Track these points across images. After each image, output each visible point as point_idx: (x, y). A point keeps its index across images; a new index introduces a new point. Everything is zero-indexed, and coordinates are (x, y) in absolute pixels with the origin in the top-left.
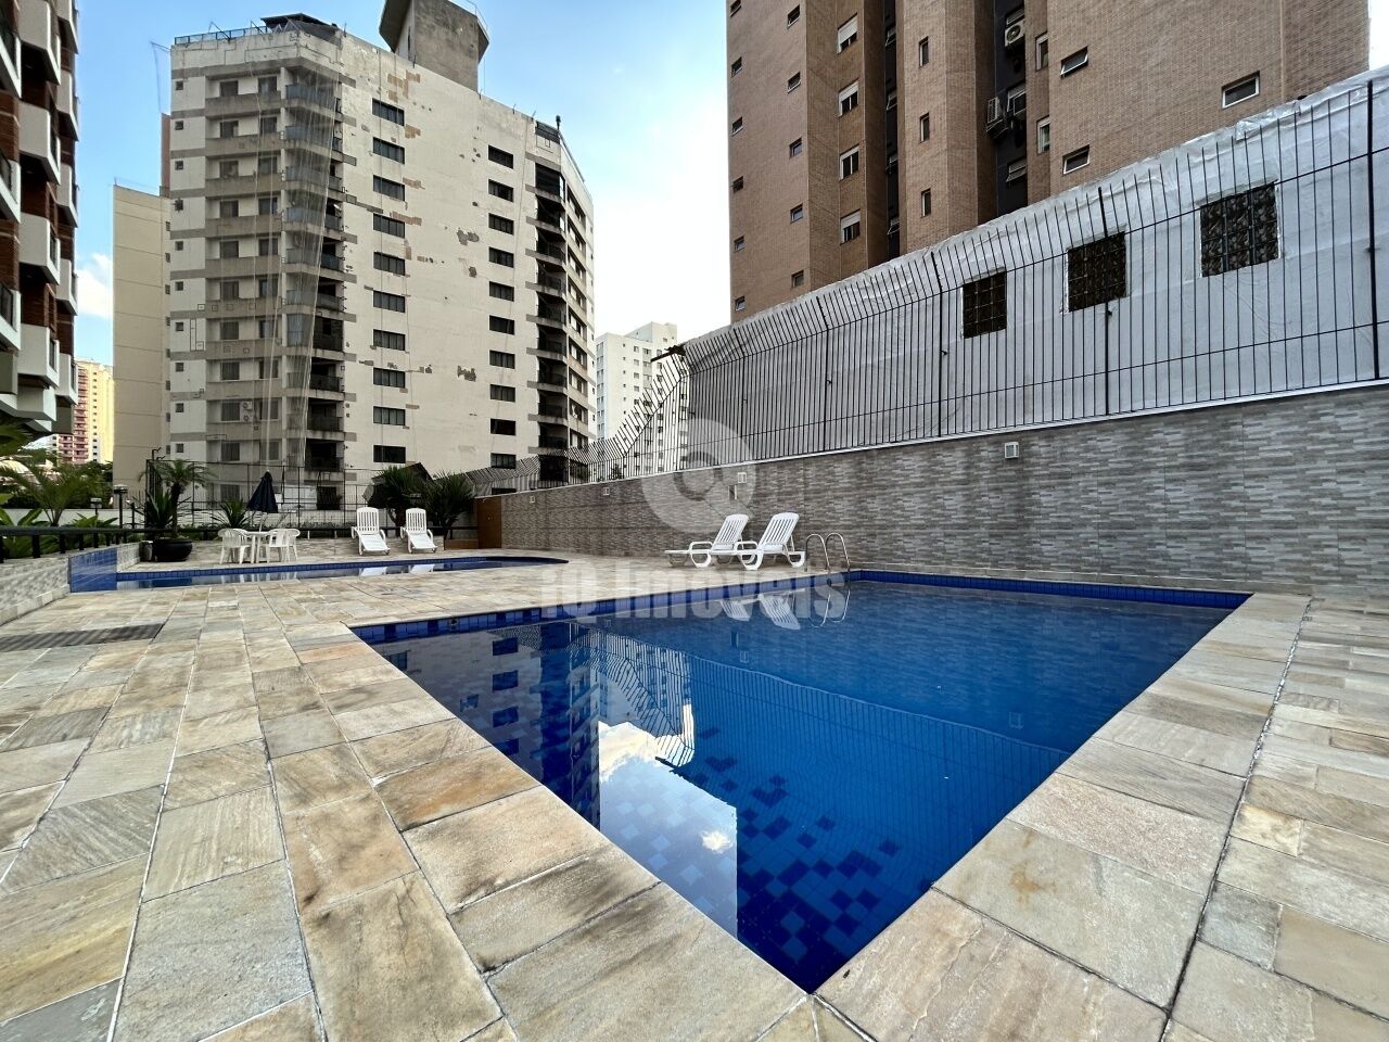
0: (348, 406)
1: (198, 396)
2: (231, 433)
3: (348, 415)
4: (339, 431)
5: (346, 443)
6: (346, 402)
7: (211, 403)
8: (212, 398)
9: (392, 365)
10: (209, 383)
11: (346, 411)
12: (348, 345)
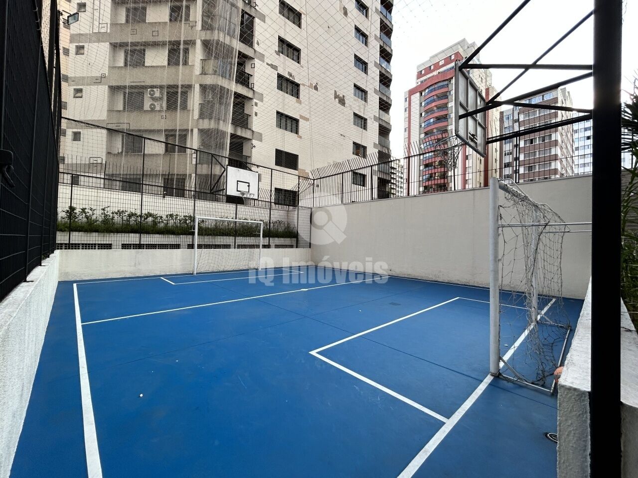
0: (256, 104)
1: (99, 81)
2: (134, 122)
3: (256, 114)
4: (247, 128)
5: (254, 142)
6: (255, 100)
7: (114, 89)
8: (114, 84)
9: (291, 75)
10: (112, 68)
11: (255, 109)
12: (258, 44)
